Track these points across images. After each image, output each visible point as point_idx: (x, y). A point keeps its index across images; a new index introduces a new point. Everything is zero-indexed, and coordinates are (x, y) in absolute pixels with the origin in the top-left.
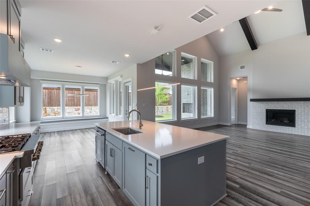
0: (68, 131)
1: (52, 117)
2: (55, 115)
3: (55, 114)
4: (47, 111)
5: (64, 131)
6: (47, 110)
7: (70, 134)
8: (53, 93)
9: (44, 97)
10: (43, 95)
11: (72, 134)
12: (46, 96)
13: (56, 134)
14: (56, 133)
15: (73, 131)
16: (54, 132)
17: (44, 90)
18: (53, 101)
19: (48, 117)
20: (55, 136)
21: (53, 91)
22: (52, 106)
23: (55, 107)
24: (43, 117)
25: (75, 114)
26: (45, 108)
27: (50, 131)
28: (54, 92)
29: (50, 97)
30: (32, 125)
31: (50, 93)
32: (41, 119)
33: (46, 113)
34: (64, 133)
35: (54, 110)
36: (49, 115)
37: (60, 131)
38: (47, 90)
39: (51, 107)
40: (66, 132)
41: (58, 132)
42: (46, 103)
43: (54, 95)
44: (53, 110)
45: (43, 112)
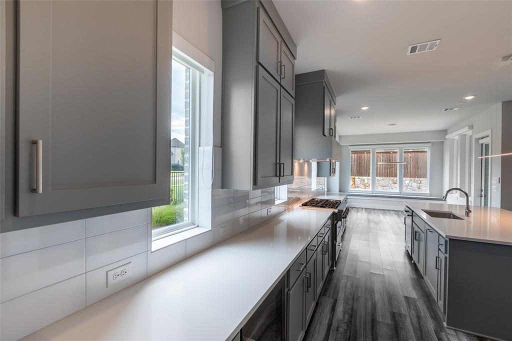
0: (378, 210)
1: (361, 190)
2: (365, 188)
3: (365, 186)
4: (356, 182)
5: (374, 209)
6: (356, 180)
7: (380, 214)
8: (363, 158)
9: (353, 163)
10: (352, 162)
11: (383, 214)
12: (354, 162)
13: (364, 212)
14: (364, 209)
15: (384, 211)
16: (362, 208)
17: (353, 155)
18: (363, 169)
19: (356, 189)
20: (362, 213)
21: (363, 155)
22: (362, 176)
23: (365, 178)
24: (351, 189)
25: (392, 189)
26: (354, 178)
27: (357, 207)
28: (365, 157)
29: (360, 163)
30: (340, 195)
31: (360, 158)
32: (349, 191)
33: (354, 184)
34: (373, 211)
35: (364, 180)
36: (358, 187)
37: (369, 209)
38: (356, 155)
39: (360, 177)
40: (375, 211)
41: (366, 209)
42: (355, 171)
43: (365, 161)
44: (362, 181)
45: (351, 183)
